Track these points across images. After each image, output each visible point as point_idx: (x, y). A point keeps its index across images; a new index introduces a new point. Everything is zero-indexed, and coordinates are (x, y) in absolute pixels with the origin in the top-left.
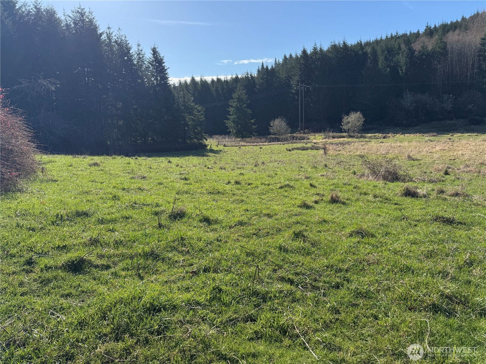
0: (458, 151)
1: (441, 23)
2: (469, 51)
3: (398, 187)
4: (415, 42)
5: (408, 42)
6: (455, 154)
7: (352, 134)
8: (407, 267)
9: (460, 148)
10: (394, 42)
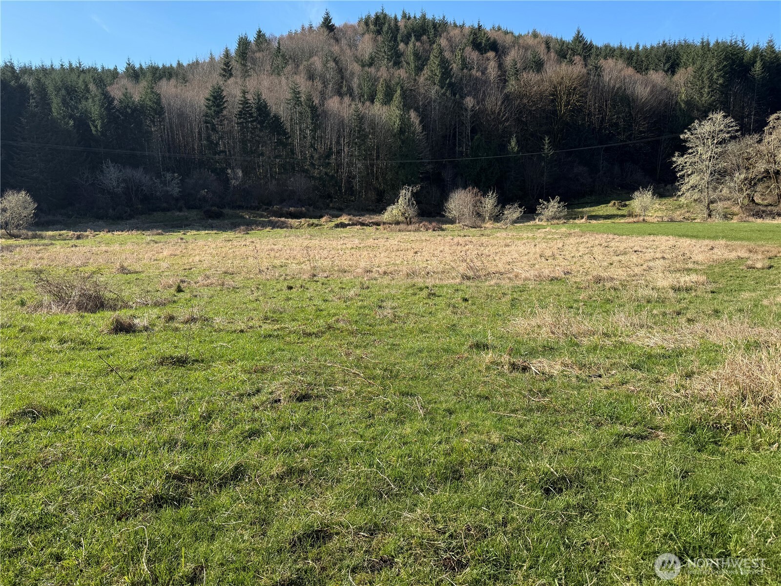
0: (195, 256)
2: (193, 113)
3: (104, 319)
4: (111, 84)
5: (101, 82)
6: (191, 260)
7: (15, 231)
9: (197, 252)
10: (76, 77)
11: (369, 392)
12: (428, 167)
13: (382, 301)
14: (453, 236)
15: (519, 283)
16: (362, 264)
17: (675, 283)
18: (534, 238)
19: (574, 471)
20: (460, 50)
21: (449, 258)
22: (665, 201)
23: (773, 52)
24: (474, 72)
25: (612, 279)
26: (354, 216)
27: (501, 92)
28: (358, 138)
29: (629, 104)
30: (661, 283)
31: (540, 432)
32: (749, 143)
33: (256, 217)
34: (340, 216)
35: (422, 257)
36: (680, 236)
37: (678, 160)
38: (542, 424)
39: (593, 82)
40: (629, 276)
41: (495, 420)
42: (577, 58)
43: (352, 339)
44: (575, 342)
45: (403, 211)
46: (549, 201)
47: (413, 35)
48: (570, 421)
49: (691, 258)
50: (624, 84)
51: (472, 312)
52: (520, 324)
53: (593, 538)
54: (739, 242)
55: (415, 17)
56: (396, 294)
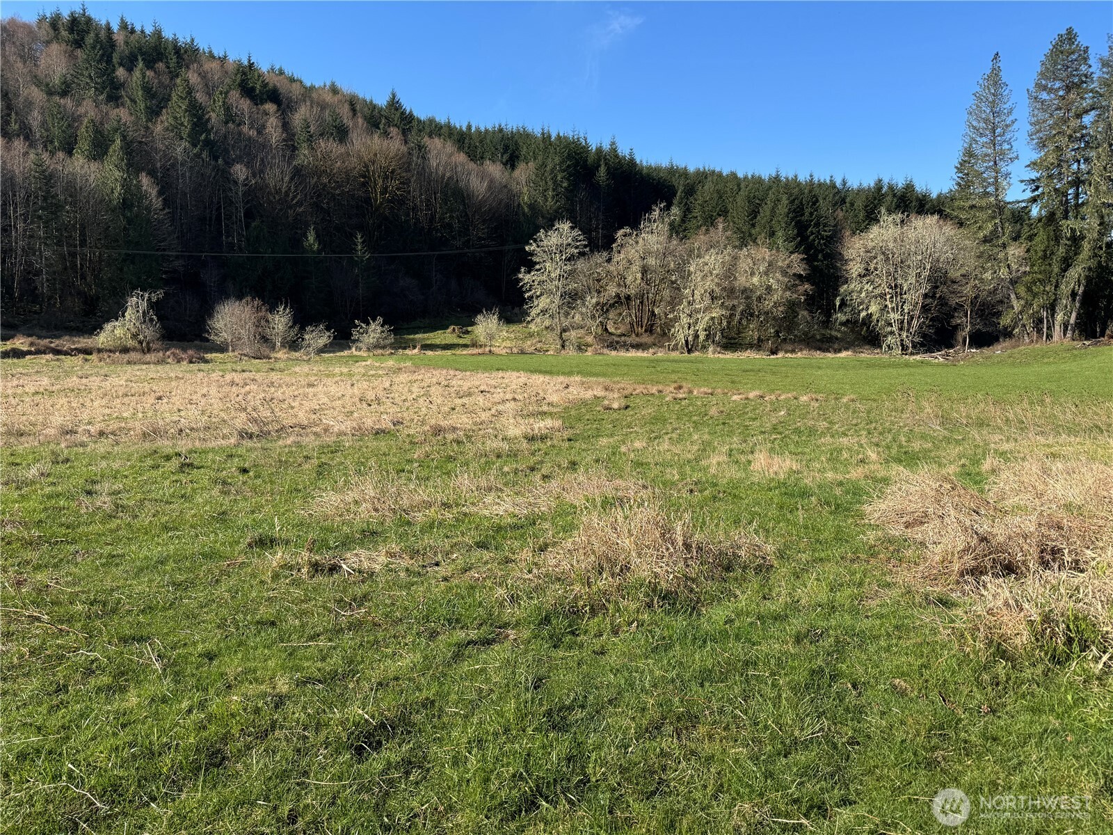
11: (59, 646)
12: (176, 263)
13: (94, 482)
14: (223, 371)
15: (330, 440)
16: (57, 420)
17: (529, 431)
18: (350, 375)
19: (397, 711)
20: (221, 93)
21: (217, 405)
22: (514, 327)
23: (617, 156)
24: (245, 129)
25: (454, 429)
26: (40, 337)
27: (289, 163)
28: (42, 208)
29: (463, 201)
30: (513, 432)
31: (351, 662)
32: (599, 262)
34: (12, 337)
35: (171, 406)
36: (531, 372)
37: (525, 277)
38: (354, 649)
39: (416, 165)
40: (475, 424)
41: (284, 656)
42: (394, 131)
43: (29, 555)
44: (406, 520)
45: (133, 330)
46: (368, 324)
47: (140, 58)
48: (394, 637)
49: (544, 398)
50: (456, 174)
51: (254, 489)
52: (328, 501)
53: (423, 805)
54: (595, 379)
55: (142, 32)
56: (121, 469)
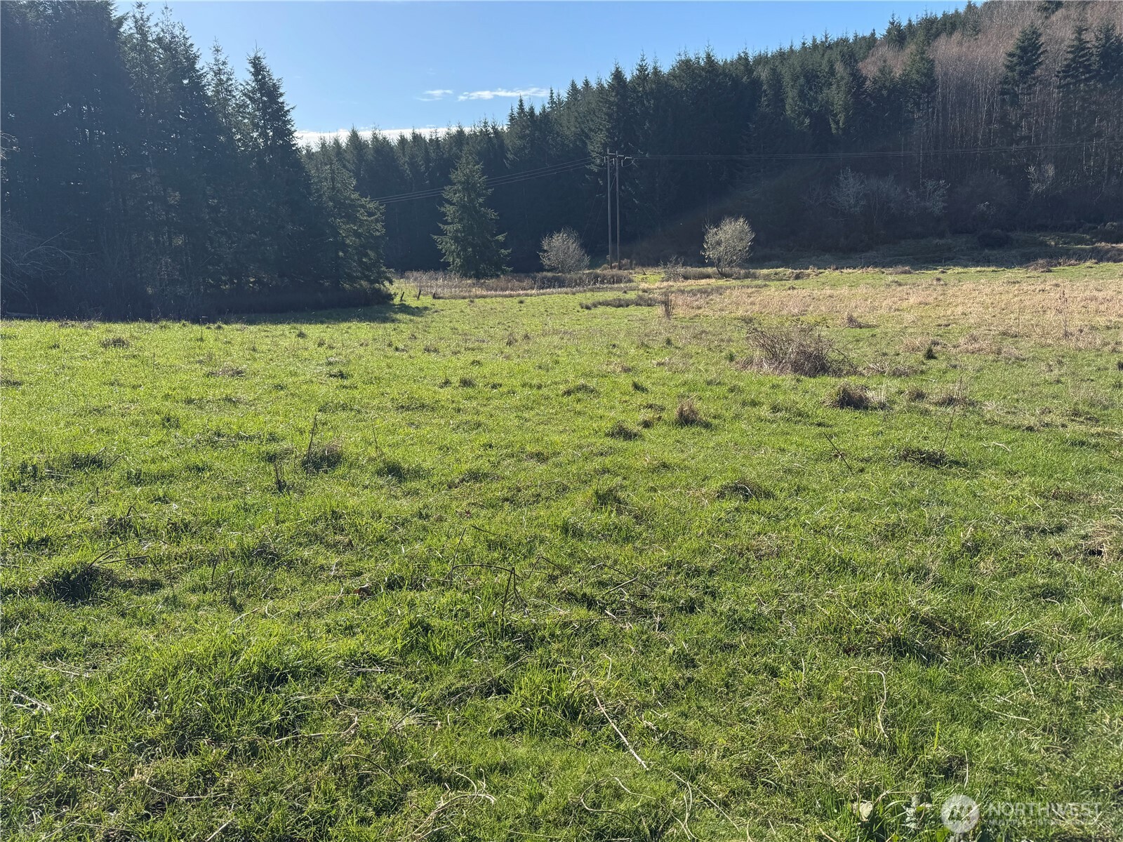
0: (956, 306)
1: (922, 15)
2: (982, 81)
3: (826, 387)
4: (865, 57)
5: (851, 58)
6: (949, 312)
7: (727, 270)
8: (842, 561)
9: (960, 300)
10: (820, 56)
33: (1069, 243)
